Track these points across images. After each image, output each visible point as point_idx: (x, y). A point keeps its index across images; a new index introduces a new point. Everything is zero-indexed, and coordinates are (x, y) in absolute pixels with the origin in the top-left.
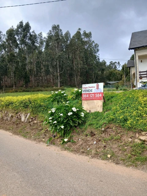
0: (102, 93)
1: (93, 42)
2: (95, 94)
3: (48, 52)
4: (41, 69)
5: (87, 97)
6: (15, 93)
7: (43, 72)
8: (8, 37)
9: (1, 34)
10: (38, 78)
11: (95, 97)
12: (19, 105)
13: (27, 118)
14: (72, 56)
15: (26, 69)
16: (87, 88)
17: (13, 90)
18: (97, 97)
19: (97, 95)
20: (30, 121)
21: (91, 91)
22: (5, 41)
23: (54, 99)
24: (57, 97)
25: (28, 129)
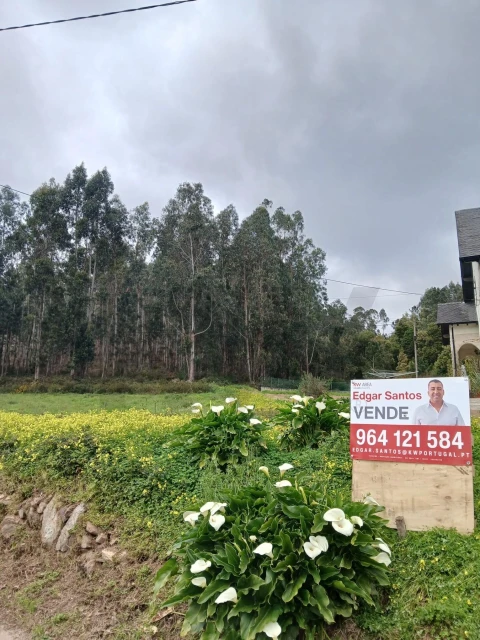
0: (464, 429)
1: (309, 242)
2: (424, 430)
3: (164, 265)
4: (134, 319)
5: (379, 445)
6: (39, 395)
7: (140, 326)
8: (36, 212)
9: (16, 201)
10: (121, 346)
11: (424, 446)
12: (39, 458)
13: (67, 528)
14: (241, 282)
15: (85, 314)
16: (377, 397)
17: (33, 384)
18: (438, 448)
19: (437, 436)
20: (84, 545)
21: (402, 413)
22: (24, 222)
23: (204, 443)
24: (217, 433)
25: (70, 595)
